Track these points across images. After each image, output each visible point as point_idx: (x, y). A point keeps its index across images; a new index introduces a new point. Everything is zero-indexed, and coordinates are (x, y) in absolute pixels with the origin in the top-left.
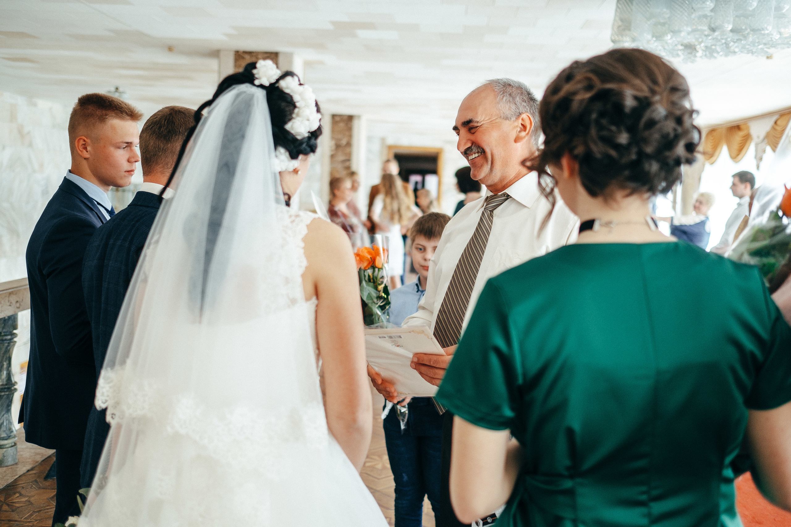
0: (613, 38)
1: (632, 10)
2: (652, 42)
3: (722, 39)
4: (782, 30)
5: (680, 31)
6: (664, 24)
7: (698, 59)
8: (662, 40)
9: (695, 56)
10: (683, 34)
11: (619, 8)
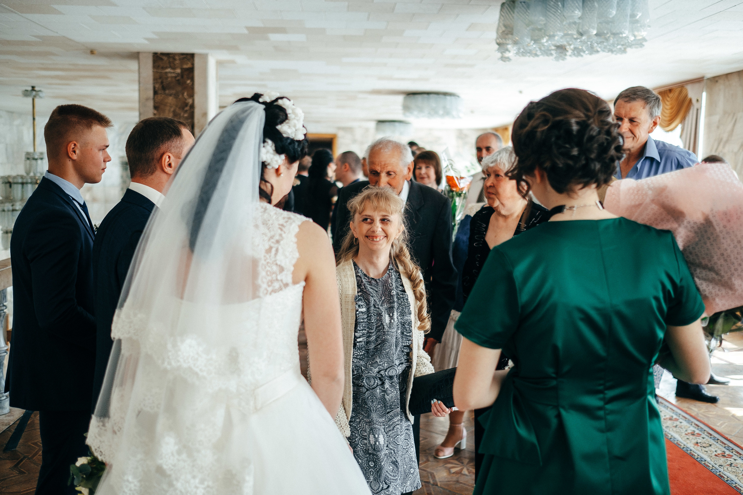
0: (498, 41)
1: (513, 17)
2: (532, 44)
3: (588, 41)
4: (636, 33)
5: (554, 36)
6: (540, 30)
7: (568, 57)
8: (539, 43)
9: (566, 55)
10: (556, 38)
11: (503, 16)
